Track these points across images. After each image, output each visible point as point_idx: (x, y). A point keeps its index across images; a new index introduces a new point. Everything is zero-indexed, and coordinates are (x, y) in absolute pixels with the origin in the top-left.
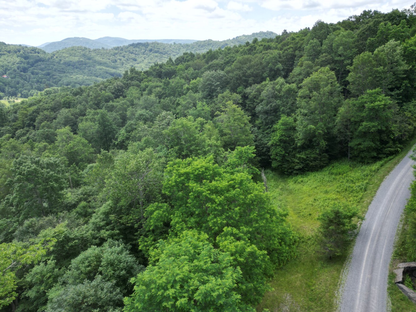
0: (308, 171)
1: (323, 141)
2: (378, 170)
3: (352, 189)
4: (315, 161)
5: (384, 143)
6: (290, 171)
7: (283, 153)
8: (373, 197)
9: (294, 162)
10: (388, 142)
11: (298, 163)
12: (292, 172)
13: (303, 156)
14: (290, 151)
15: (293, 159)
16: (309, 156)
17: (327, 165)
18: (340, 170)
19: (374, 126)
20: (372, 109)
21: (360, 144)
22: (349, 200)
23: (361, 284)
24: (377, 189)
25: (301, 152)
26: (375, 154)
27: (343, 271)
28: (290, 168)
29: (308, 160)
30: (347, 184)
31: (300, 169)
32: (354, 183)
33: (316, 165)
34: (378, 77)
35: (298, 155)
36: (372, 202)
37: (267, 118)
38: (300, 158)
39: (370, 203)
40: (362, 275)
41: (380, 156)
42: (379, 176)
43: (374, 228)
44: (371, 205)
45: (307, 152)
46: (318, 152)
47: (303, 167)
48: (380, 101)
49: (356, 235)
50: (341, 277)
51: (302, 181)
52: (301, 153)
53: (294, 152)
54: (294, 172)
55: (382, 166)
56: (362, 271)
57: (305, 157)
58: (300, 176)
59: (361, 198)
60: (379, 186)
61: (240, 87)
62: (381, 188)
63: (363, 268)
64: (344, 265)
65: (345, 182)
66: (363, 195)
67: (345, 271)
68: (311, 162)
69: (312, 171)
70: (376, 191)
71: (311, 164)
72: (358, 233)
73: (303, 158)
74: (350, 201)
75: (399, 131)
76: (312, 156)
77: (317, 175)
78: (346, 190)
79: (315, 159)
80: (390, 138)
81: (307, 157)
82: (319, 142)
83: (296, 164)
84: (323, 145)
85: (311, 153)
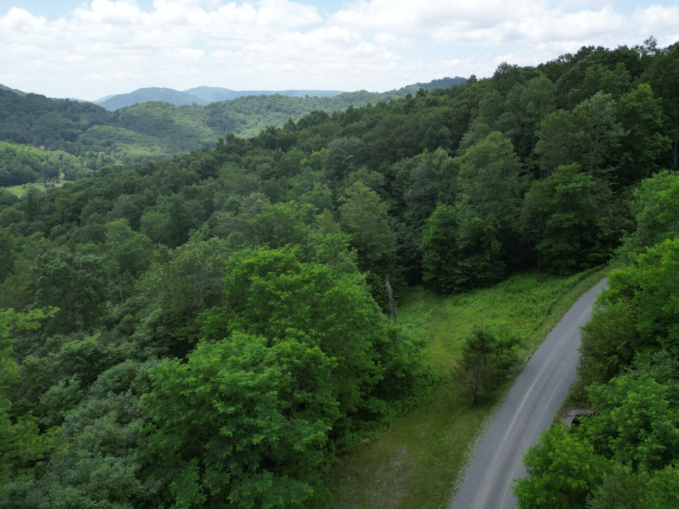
0: (476, 287)
1: (496, 241)
2: (575, 285)
3: (530, 312)
4: (485, 272)
5: (587, 245)
6: (449, 287)
7: (438, 260)
8: (556, 322)
9: (454, 274)
10: (593, 244)
11: (461, 275)
12: (452, 289)
13: (466, 265)
14: (449, 257)
15: (454, 268)
16: (475, 264)
17: (505, 278)
18: (521, 286)
19: (568, 220)
20: (566, 194)
21: (550, 247)
22: (524, 326)
23: (507, 434)
24: (566, 312)
25: (465, 258)
26: (573, 262)
27: (487, 418)
28: (450, 283)
29: (475, 270)
30: (526, 305)
31: (461, 285)
32: (537, 304)
33: (486, 279)
34: (576, 146)
35: (460, 264)
36: (554, 330)
37: (420, 207)
38: (463, 266)
39: (551, 330)
40: (512, 423)
41: (583, 265)
42: (573, 293)
43: (546, 364)
44: (551, 333)
45: (474, 259)
46: (488, 258)
47: (468, 281)
48: (577, 182)
49: (519, 372)
50: (482, 425)
51: (465, 302)
52: (465, 260)
53: (454, 259)
54: (455, 289)
55: (582, 279)
56: (515, 419)
57: (470, 266)
58: (463, 295)
59: (541, 324)
60: (570, 307)
61: (384, 162)
62: (571, 310)
63: (517, 415)
64: (491, 411)
65: (524, 301)
66: (544, 321)
67: (490, 418)
68: (480, 274)
69: (481, 287)
70: (563, 314)
71: (479, 276)
72: (522, 370)
73: (467, 267)
74: (525, 328)
75: (612, 229)
76: (481, 264)
77: (487, 292)
78: (523, 313)
79: (485, 269)
80: (597, 238)
81: (474, 266)
82: (490, 243)
83: (458, 276)
84: (495, 247)
85: (479, 260)
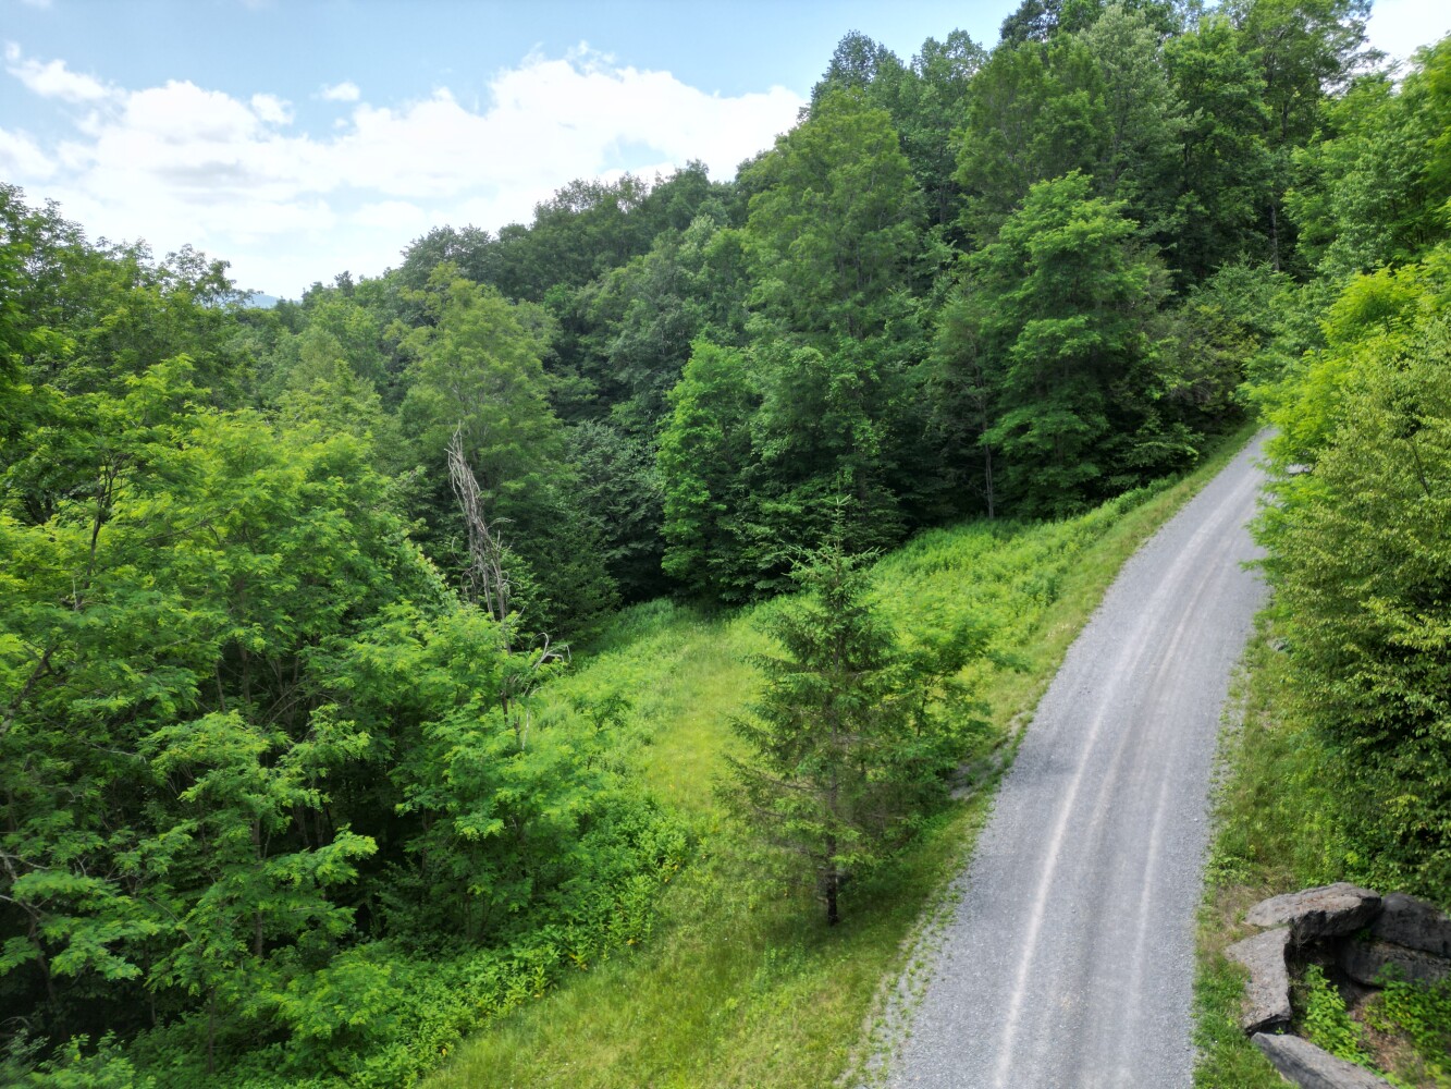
1: (866, 424)
5: (1126, 421)
6: (741, 582)
7: (702, 499)
8: (1086, 612)
11: (772, 541)
13: (783, 507)
14: (737, 493)
24: (1108, 584)
25: (782, 492)
29: (811, 523)
35: (769, 506)
36: (1086, 632)
38: (777, 514)
39: (1075, 635)
40: (1017, 998)
42: (1112, 541)
43: (1093, 734)
44: (1079, 643)
45: (806, 488)
46: (849, 479)
48: (1086, 218)
49: (999, 772)
50: (868, 1025)
52: (784, 496)
53: (752, 497)
56: (1022, 971)
57: (796, 509)
59: (1033, 629)
60: (1115, 573)
61: (555, 287)
63: (1028, 953)
64: (906, 944)
70: (1101, 591)
72: (1007, 765)
73: (787, 514)
75: (1186, 377)
80: (1149, 400)
81: (809, 510)
82: (849, 429)
83: (765, 544)
84: (867, 440)
85: (822, 490)
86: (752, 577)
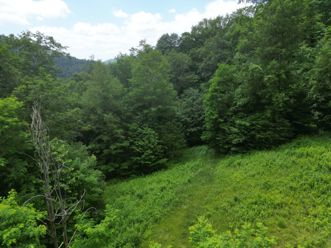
9: (231, 133)
16: (254, 122)
18: (310, 149)
25: (244, 117)
29: (254, 129)
31: (238, 145)
35: (238, 122)
38: (240, 125)
47: (245, 142)
51: (239, 164)
53: (233, 118)
54: (233, 149)
58: (239, 156)
68: (259, 133)
69: (261, 149)
71: (258, 136)
73: (244, 125)
76: (261, 122)
77: (266, 154)
86: (230, 146)
